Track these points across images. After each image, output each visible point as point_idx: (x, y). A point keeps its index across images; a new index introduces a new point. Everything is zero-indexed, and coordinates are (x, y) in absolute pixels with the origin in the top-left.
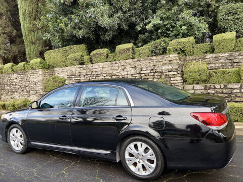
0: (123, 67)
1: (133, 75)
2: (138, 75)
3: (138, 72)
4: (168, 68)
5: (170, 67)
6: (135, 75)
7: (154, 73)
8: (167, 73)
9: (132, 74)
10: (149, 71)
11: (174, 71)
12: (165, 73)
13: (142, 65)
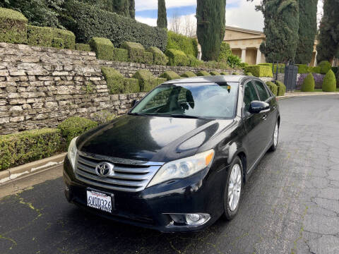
0: (13, 59)
1: (40, 78)
2: (49, 78)
3: (48, 73)
4: (89, 70)
5: (92, 70)
6: (44, 79)
7: (73, 77)
8: (91, 79)
9: (36, 76)
10: (67, 73)
11: (98, 76)
12: (88, 79)
13: (54, 62)
